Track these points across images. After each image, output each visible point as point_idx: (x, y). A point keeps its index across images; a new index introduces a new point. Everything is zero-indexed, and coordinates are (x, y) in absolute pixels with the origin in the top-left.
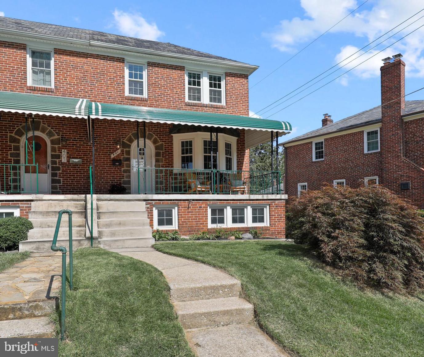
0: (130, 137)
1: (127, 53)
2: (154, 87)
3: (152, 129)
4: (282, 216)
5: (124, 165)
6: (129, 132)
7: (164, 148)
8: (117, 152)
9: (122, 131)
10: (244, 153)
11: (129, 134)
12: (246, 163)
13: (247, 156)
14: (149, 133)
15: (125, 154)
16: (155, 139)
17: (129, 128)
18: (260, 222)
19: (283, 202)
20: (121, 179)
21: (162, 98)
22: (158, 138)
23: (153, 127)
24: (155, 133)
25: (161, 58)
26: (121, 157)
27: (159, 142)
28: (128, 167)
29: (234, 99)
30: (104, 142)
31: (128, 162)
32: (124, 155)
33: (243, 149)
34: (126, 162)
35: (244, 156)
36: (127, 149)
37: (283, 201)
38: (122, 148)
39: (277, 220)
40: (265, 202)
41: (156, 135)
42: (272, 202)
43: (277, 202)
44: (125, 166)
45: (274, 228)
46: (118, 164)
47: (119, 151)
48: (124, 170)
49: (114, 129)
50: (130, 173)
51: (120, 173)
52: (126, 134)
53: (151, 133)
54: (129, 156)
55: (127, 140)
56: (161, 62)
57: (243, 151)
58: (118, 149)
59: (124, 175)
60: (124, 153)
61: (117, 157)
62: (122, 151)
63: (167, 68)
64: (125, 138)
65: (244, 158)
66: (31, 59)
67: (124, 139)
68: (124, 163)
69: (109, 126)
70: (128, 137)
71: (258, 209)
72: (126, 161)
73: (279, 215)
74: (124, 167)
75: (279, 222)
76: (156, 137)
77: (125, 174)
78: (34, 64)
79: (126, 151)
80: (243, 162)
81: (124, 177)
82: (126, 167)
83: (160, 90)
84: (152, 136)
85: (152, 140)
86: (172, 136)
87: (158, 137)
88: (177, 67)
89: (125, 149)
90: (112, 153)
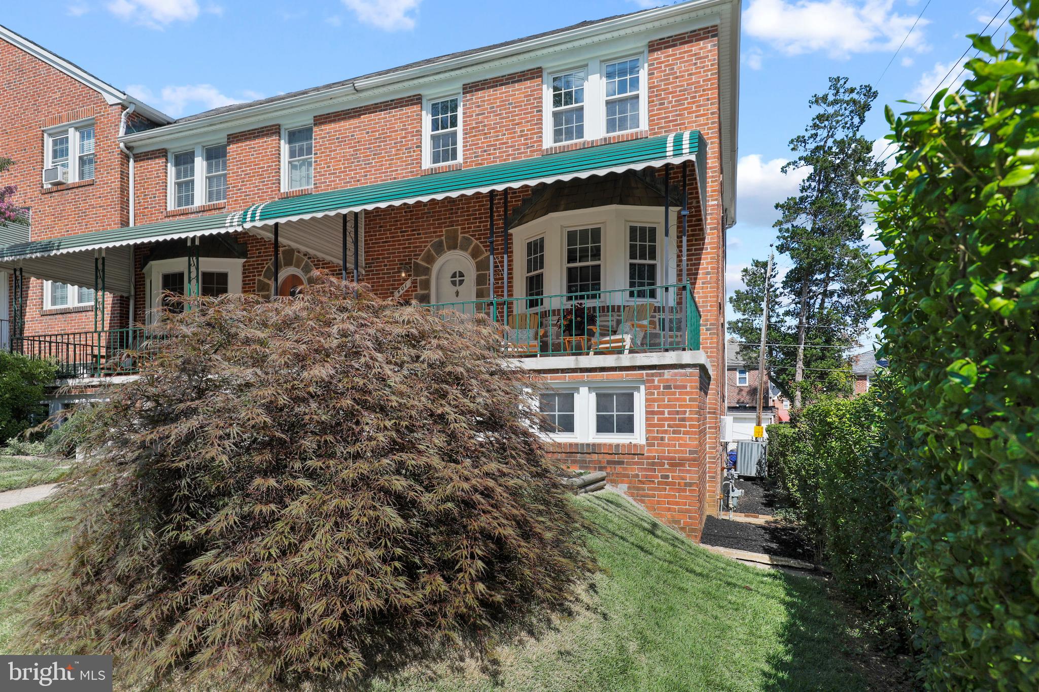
0: (429, 251)
1: (421, 81)
2: (475, 136)
3: (469, 228)
4: (687, 415)
6: (427, 242)
8: (404, 285)
9: (413, 243)
10: (699, 244)
11: (425, 246)
12: (708, 273)
13: (708, 253)
16: (477, 246)
17: (426, 233)
18: (620, 430)
19: (691, 375)
21: (489, 154)
22: (481, 245)
23: (472, 223)
24: (475, 235)
25: (486, 66)
27: (482, 253)
29: (673, 107)
30: (383, 270)
32: (417, 291)
33: (699, 235)
35: (700, 254)
36: (423, 277)
37: (689, 370)
38: (415, 276)
39: (669, 426)
40: (627, 375)
41: (477, 239)
42: (653, 375)
43: (667, 374)
45: (657, 451)
47: (408, 284)
49: (400, 240)
52: (421, 247)
53: (467, 235)
55: (422, 260)
56: (488, 77)
57: (696, 240)
58: (405, 280)
61: (404, 295)
62: (414, 282)
63: (501, 85)
64: (419, 255)
65: (700, 259)
66: (287, 146)
67: (417, 259)
69: (393, 237)
70: (425, 253)
71: (616, 394)
73: (678, 413)
75: (674, 432)
76: (478, 242)
78: (292, 154)
79: (421, 281)
80: (698, 269)
83: (486, 138)
84: (470, 242)
85: (470, 250)
86: (511, 235)
87: (481, 242)
88: (524, 76)
89: (419, 278)
90: (397, 289)
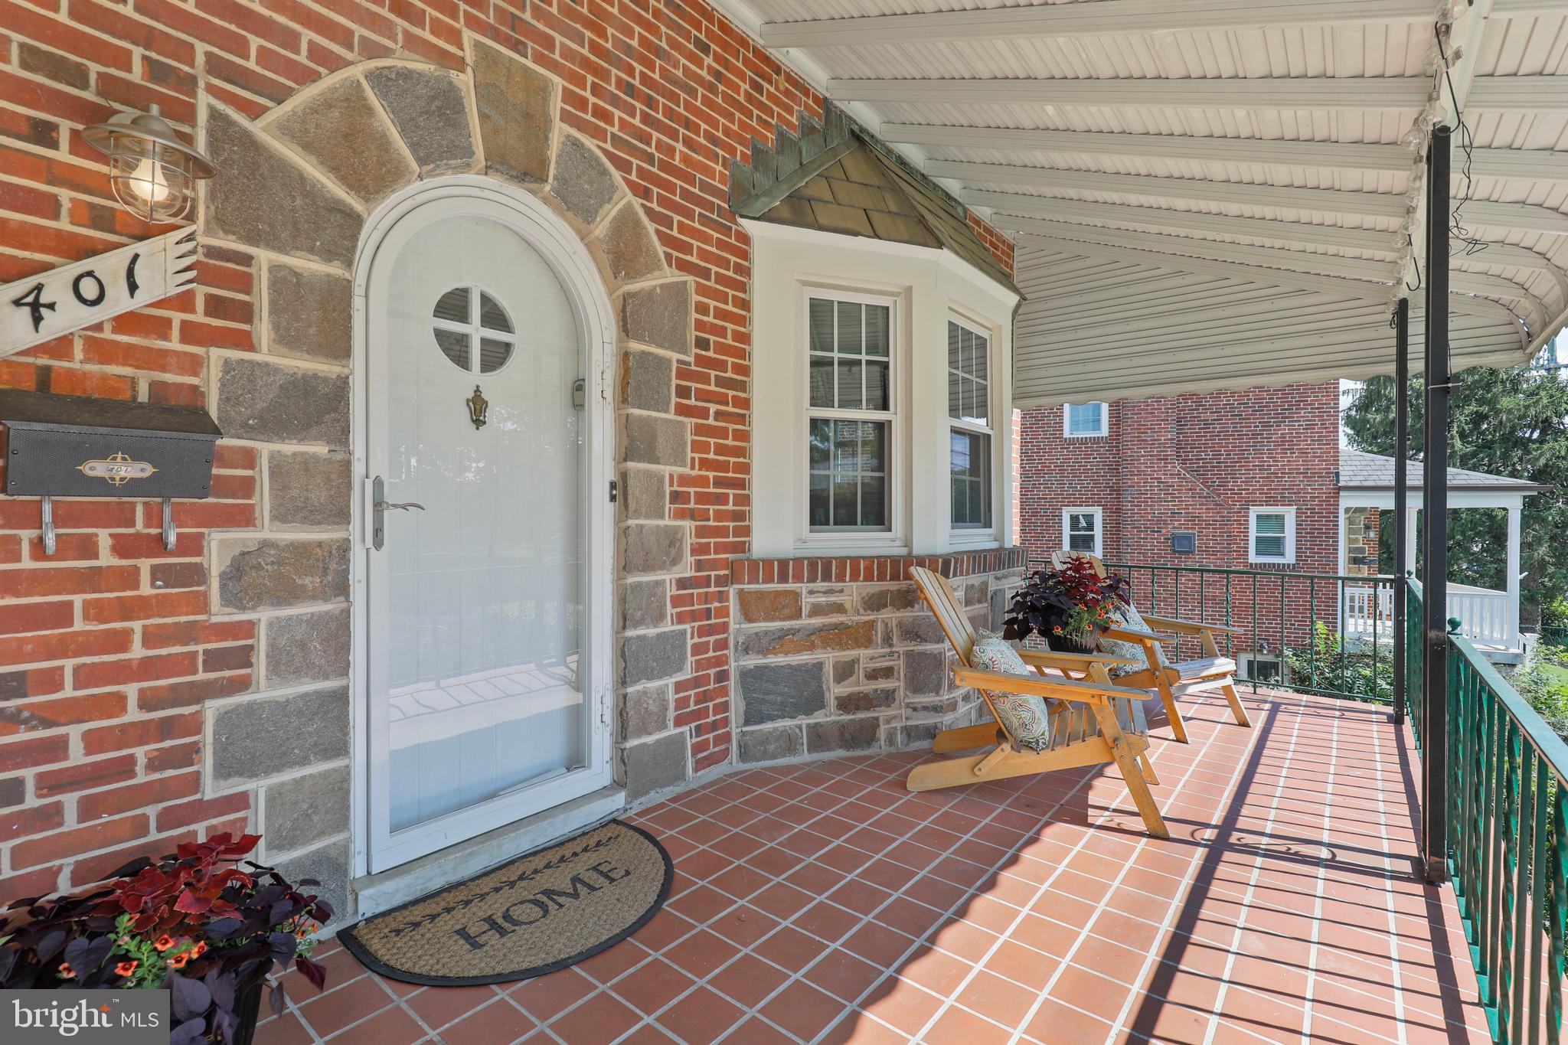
3: (599, 112)
5: (247, 487)
7: (692, 334)
8: (110, 265)
14: (577, 144)
15: (263, 329)
20: (199, 693)
24: (623, 166)
26: (194, 365)
27: (653, 266)
28: (310, 515)
31: (320, 449)
32: (245, 342)
34: (289, 448)
36: (306, 263)
38: (220, 222)
44: (264, 500)
46: (126, 470)
47: (159, 267)
48: (239, 569)
50: (342, 588)
51: (164, 605)
53: (590, 143)
54: (325, 368)
59: (248, 629)
60: (246, 313)
61: (99, 350)
62: (218, 270)
64: (275, 93)
67: (254, 112)
68: (249, 459)
70: (326, 104)
72: (272, 425)
74: (244, 518)
76: (637, 203)
77: (264, 616)
79: (286, 281)
81: (244, 658)
82: (281, 516)
84: (604, 190)
85: (601, 227)
86: (744, 238)
89: (264, 257)
